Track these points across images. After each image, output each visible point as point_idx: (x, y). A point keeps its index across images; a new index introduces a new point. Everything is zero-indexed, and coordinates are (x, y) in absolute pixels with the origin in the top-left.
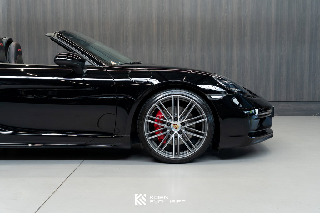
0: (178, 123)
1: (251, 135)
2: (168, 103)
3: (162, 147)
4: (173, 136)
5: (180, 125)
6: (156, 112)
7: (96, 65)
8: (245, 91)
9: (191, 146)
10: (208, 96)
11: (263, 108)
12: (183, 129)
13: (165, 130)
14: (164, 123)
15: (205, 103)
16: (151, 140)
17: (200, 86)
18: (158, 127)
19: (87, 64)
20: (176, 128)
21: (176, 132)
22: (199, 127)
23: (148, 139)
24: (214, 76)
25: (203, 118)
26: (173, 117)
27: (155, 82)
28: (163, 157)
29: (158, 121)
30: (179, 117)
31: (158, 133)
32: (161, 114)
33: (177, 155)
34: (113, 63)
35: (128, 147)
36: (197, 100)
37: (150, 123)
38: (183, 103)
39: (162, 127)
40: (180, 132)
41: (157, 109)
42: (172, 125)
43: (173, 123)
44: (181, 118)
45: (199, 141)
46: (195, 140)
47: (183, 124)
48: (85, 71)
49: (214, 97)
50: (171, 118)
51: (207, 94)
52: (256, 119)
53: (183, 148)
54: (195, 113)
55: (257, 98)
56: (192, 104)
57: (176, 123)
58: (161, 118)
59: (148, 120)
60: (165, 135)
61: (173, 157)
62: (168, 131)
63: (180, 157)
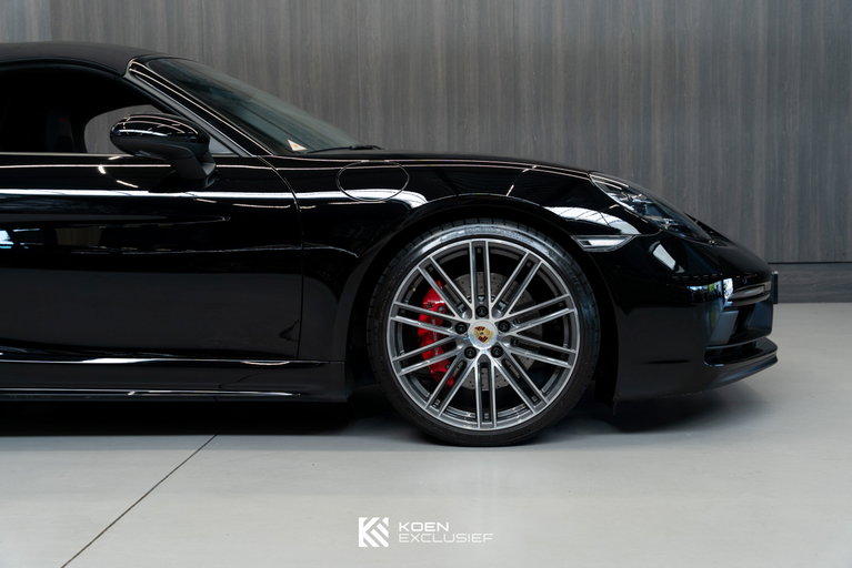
0: (490, 323)
1: (712, 357)
2: (456, 264)
3: (442, 396)
4: (474, 363)
5: (494, 330)
6: (421, 293)
8: (694, 225)
9: (529, 392)
10: (579, 241)
11: (748, 275)
12: (504, 340)
14: (447, 324)
16: (407, 375)
17: (557, 211)
18: (429, 336)
20: (483, 339)
21: (483, 349)
22: (554, 332)
23: (400, 374)
24: (596, 180)
25: (563, 305)
26: (472, 306)
27: (416, 200)
28: (447, 429)
29: (428, 319)
30: (491, 305)
31: (430, 353)
32: (438, 298)
33: (490, 419)
34: (295, 147)
35: (340, 396)
36: (544, 251)
37: (406, 326)
38: (503, 262)
39: (441, 336)
40: (497, 351)
41: (425, 286)
42: (471, 331)
44: (497, 307)
45: (553, 377)
46: (542, 373)
47: (503, 326)
49: (595, 243)
50: (466, 308)
51: (577, 233)
52: (727, 309)
53: (507, 399)
54: (540, 290)
55: (730, 247)
56: (530, 263)
57: (482, 322)
58: (436, 308)
59: (398, 318)
60: (451, 360)
61: (477, 427)
62: (460, 347)
63: (497, 426)
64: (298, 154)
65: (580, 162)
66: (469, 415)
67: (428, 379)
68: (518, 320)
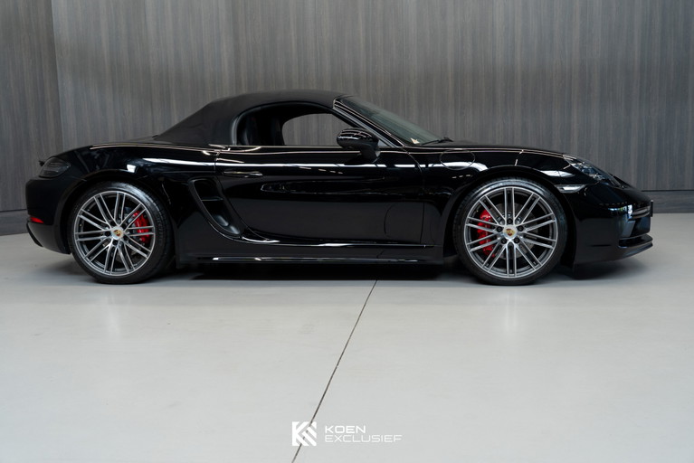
0: (513, 227)
1: (622, 243)
2: (498, 199)
4: (506, 246)
5: (516, 230)
6: (480, 212)
7: (392, 145)
8: (612, 178)
9: (533, 260)
10: (559, 188)
11: (639, 203)
12: (521, 235)
13: (495, 237)
14: (492, 227)
15: (553, 196)
16: (474, 252)
17: (546, 172)
18: (483, 233)
19: (381, 144)
20: (510, 235)
21: (510, 240)
22: (545, 231)
23: (470, 251)
24: (566, 157)
25: (550, 218)
26: (505, 219)
27: (482, 167)
28: (492, 277)
29: (483, 225)
30: (514, 218)
31: (484, 242)
32: (487, 214)
33: (513, 273)
34: (415, 142)
35: (440, 262)
36: (541, 193)
37: (472, 228)
38: (521, 198)
39: (489, 233)
40: (517, 240)
41: (482, 210)
42: (504, 231)
43: (506, 227)
44: (517, 219)
45: (544, 253)
46: (539, 251)
47: (520, 228)
48: (378, 154)
49: (567, 188)
50: (502, 220)
51: (558, 184)
52: (630, 220)
53: (522, 263)
54: (538, 211)
55: (629, 189)
56: (534, 198)
57: (510, 226)
58: (487, 220)
59: (470, 225)
60: (494, 245)
61: (507, 276)
62: (499, 239)
63: (517, 276)
64: (416, 145)
65: (556, 147)
66: (502, 270)
67: (483, 254)
68: (528, 225)
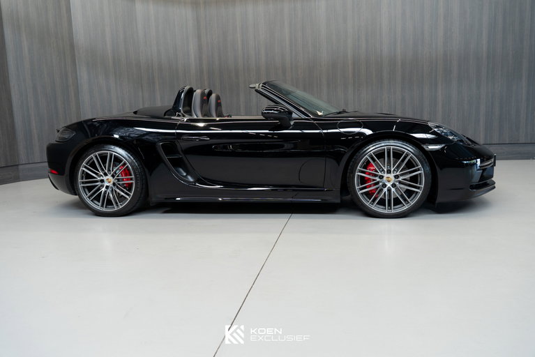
0: (392, 176)
1: (473, 187)
2: (380, 155)
3: (374, 201)
4: (385, 190)
5: (393, 178)
6: (367, 165)
7: (303, 117)
8: (465, 139)
9: (405, 200)
10: (425, 147)
11: (485, 157)
12: (397, 182)
13: (378, 183)
14: (376, 176)
15: (421, 153)
16: (362, 193)
17: (414, 135)
18: (369, 180)
19: (294, 115)
20: (389, 181)
21: (389, 185)
22: (415, 179)
23: (359, 193)
24: (430, 124)
25: (419, 170)
26: (386, 170)
27: (368, 132)
28: (376, 212)
29: (369, 174)
30: (392, 170)
31: (370, 186)
32: (372, 166)
33: (391, 209)
34: (320, 114)
35: (338, 201)
36: (412, 151)
37: (361, 176)
38: (397, 155)
39: (374, 180)
40: (394, 185)
41: (369, 162)
42: (385, 178)
43: (386, 175)
44: (394, 170)
45: (414, 195)
46: (409, 193)
47: (396, 177)
48: (292, 123)
49: (431, 147)
50: (383, 170)
51: (424, 144)
52: (478, 170)
53: (397, 202)
54: (410, 165)
55: (477, 147)
56: (407, 155)
57: (389, 175)
58: (372, 170)
59: (359, 174)
60: (377, 188)
61: (386, 211)
62: (381, 184)
63: (393, 211)
64: (320, 116)
65: (425, 118)
66: (383, 207)
67: (368, 195)
68: (402, 175)
